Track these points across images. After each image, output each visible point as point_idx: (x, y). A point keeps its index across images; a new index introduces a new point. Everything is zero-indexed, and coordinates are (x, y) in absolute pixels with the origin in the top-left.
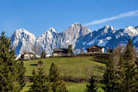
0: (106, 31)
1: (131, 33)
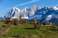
0: (46, 8)
1: (55, 9)
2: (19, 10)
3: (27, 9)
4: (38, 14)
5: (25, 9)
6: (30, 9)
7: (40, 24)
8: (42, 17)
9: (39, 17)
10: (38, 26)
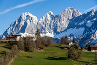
0: (93, 13)
2: (35, 19)
3: (52, 15)
4: (75, 26)
5: (48, 15)
6: (58, 17)
7: (79, 48)
8: (84, 32)
9: (78, 33)
10: (76, 52)
